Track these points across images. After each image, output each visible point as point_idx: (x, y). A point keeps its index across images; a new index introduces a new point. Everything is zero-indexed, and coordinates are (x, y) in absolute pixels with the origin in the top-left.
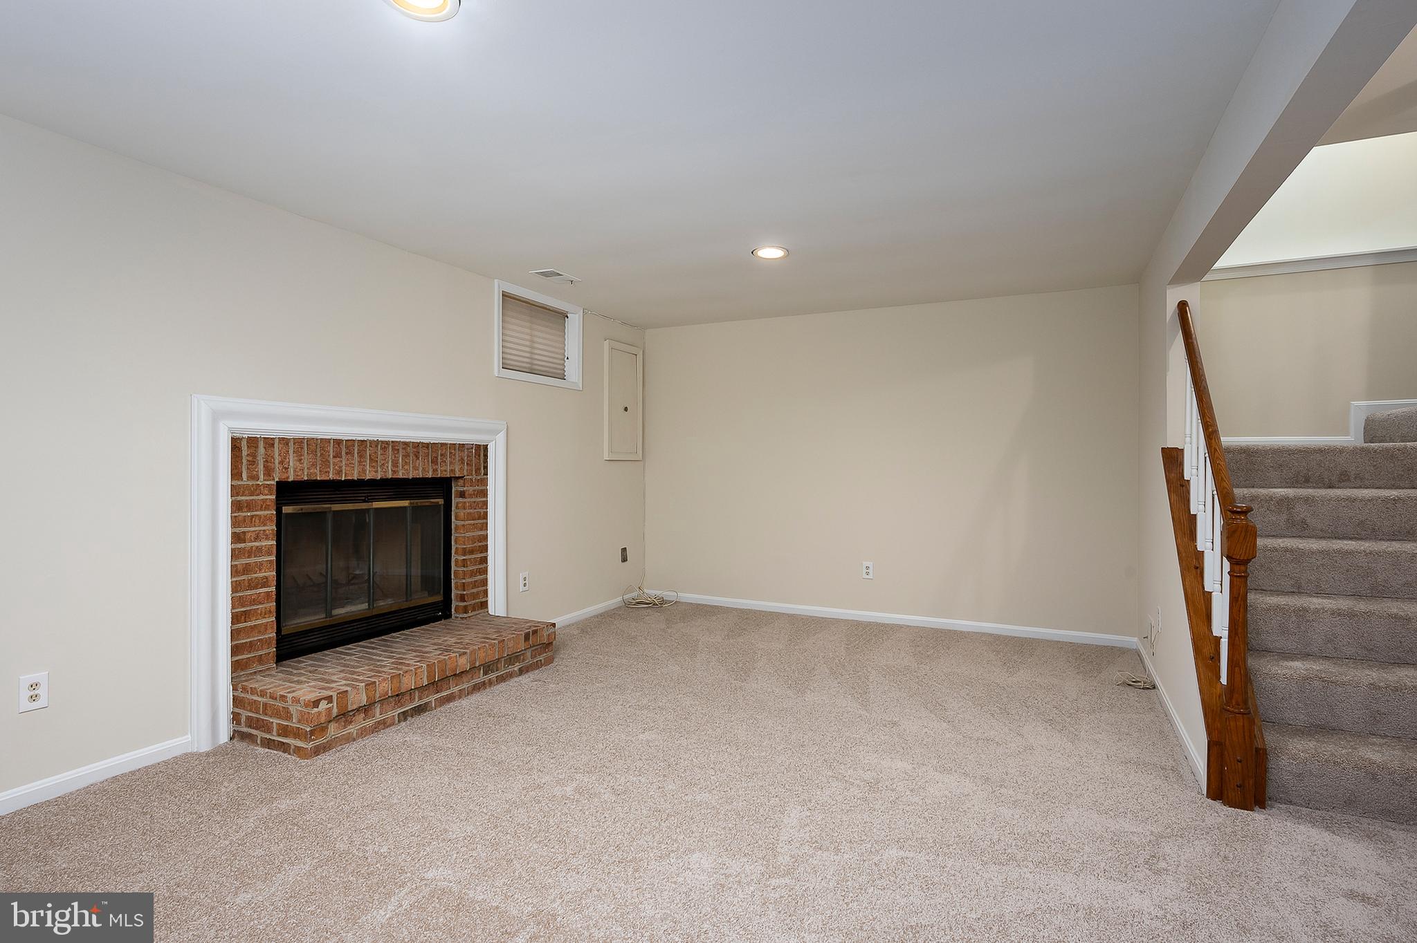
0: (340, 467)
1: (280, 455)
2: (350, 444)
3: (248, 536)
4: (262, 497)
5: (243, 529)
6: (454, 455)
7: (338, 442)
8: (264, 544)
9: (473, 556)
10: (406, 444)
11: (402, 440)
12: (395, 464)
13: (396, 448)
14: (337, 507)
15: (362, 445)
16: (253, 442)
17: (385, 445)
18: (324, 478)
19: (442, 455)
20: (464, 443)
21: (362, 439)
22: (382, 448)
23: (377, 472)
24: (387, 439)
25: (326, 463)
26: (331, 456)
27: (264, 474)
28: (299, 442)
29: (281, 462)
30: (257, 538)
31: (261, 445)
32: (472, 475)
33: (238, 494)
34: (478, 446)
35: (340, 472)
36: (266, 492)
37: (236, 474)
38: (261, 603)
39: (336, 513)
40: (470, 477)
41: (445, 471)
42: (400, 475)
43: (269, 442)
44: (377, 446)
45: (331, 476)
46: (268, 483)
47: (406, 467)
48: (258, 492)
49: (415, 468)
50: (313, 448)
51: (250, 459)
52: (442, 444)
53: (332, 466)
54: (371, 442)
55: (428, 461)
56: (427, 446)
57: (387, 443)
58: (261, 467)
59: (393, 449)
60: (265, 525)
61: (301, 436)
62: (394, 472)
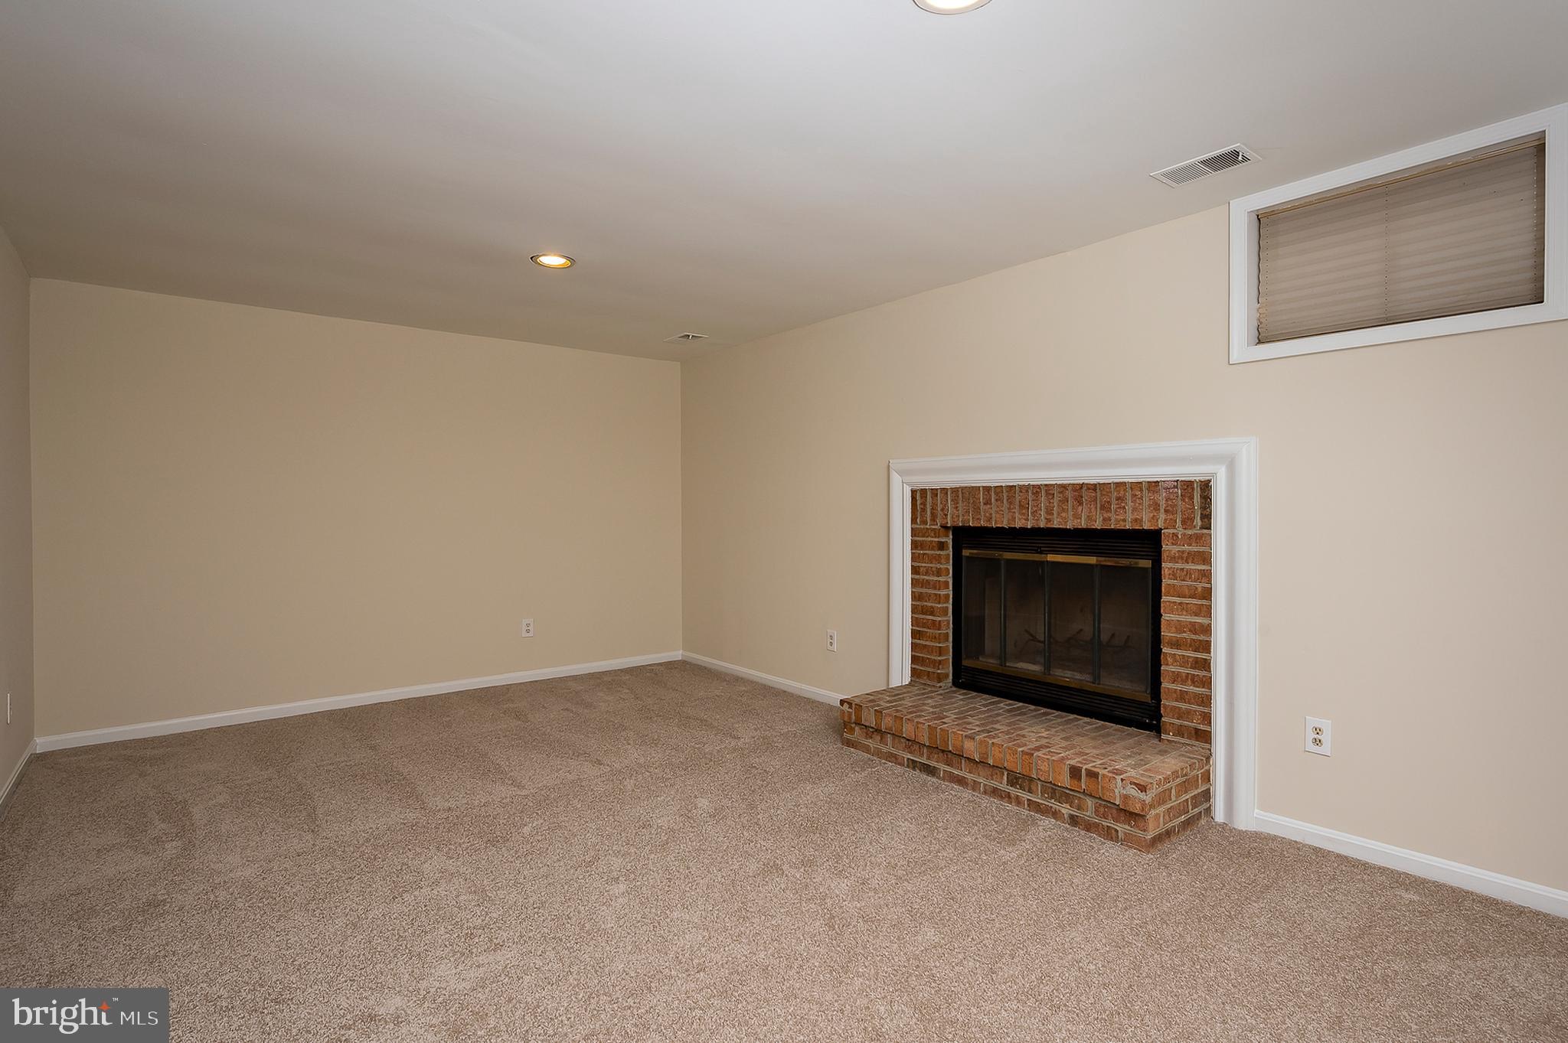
0: (991, 514)
1: (941, 503)
2: (998, 490)
3: (922, 569)
4: (930, 539)
5: (918, 564)
6: (1141, 498)
7: (987, 489)
8: (931, 579)
9: (1179, 652)
10: (1064, 487)
11: (1058, 483)
12: (1049, 512)
13: (1050, 492)
14: (1008, 555)
15: (1011, 490)
16: (924, 492)
17: (1036, 489)
18: (977, 525)
19: (1118, 499)
20: (1159, 480)
21: (1011, 484)
22: (1033, 494)
23: (1027, 520)
24: (1039, 483)
25: (977, 510)
26: (982, 504)
27: (931, 520)
28: (955, 490)
29: (942, 510)
30: (927, 573)
31: (929, 494)
32: (1174, 527)
33: (915, 536)
34: (1188, 485)
35: (989, 520)
36: (933, 535)
37: (914, 520)
38: (929, 628)
39: (1008, 561)
40: (1172, 531)
41: (1124, 520)
42: (1056, 524)
43: (934, 492)
44: (1027, 491)
45: (983, 523)
46: (933, 527)
47: (1064, 515)
48: (927, 534)
49: (1077, 516)
50: (967, 495)
51: (922, 507)
52: (1118, 485)
53: (982, 513)
54: (1021, 487)
55: (1096, 508)
56: (1094, 487)
57: (1039, 487)
58: (929, 513)
59: (1047, 494)
60: (931, 563)
61: (958, 485)
62: (1049, 520)
